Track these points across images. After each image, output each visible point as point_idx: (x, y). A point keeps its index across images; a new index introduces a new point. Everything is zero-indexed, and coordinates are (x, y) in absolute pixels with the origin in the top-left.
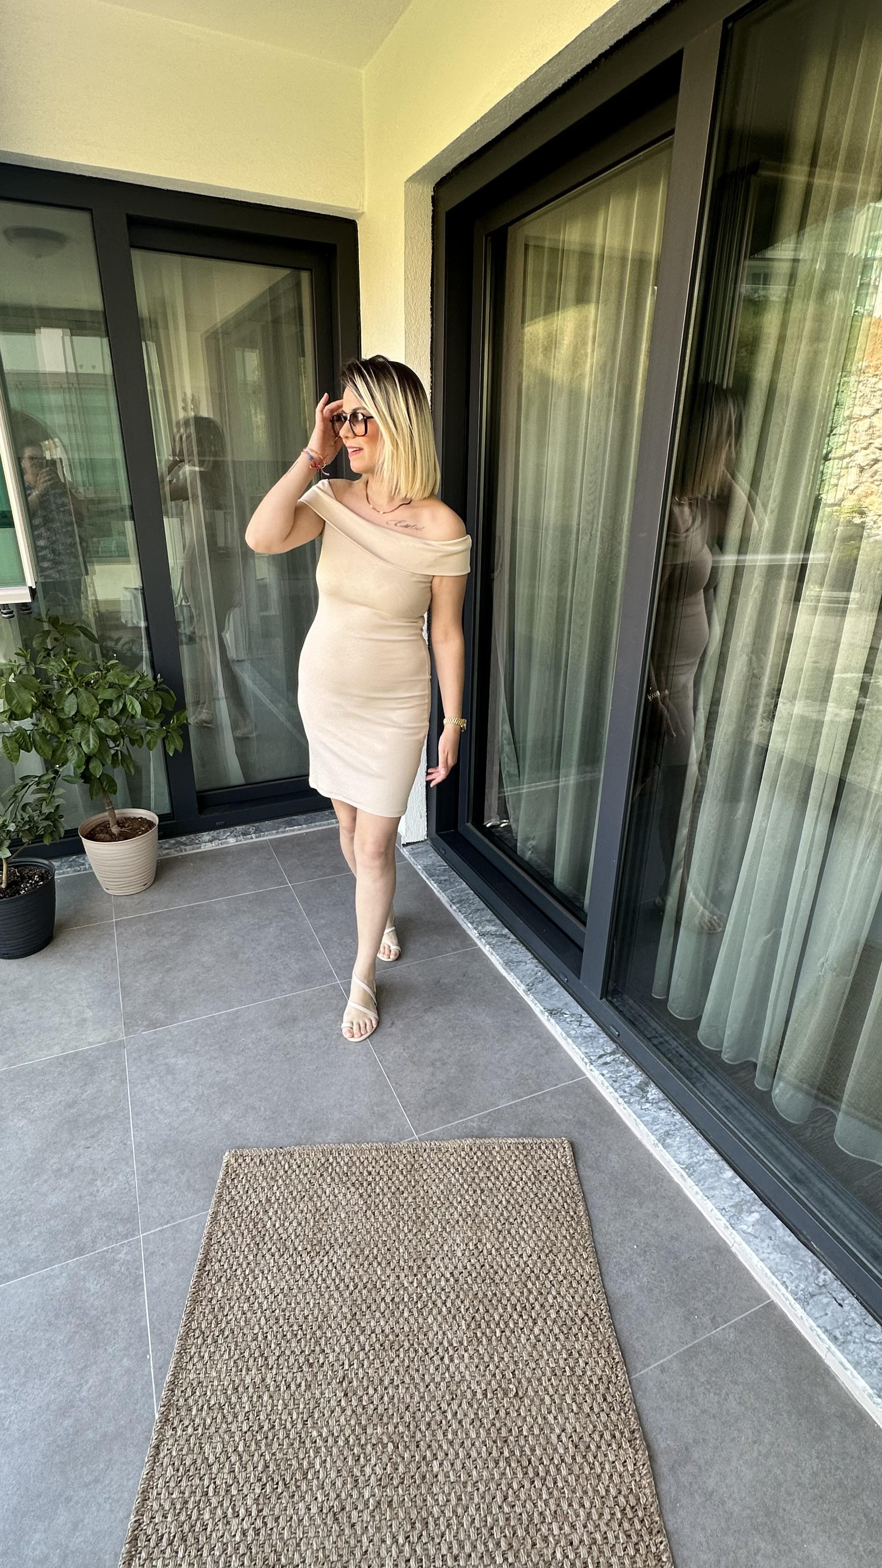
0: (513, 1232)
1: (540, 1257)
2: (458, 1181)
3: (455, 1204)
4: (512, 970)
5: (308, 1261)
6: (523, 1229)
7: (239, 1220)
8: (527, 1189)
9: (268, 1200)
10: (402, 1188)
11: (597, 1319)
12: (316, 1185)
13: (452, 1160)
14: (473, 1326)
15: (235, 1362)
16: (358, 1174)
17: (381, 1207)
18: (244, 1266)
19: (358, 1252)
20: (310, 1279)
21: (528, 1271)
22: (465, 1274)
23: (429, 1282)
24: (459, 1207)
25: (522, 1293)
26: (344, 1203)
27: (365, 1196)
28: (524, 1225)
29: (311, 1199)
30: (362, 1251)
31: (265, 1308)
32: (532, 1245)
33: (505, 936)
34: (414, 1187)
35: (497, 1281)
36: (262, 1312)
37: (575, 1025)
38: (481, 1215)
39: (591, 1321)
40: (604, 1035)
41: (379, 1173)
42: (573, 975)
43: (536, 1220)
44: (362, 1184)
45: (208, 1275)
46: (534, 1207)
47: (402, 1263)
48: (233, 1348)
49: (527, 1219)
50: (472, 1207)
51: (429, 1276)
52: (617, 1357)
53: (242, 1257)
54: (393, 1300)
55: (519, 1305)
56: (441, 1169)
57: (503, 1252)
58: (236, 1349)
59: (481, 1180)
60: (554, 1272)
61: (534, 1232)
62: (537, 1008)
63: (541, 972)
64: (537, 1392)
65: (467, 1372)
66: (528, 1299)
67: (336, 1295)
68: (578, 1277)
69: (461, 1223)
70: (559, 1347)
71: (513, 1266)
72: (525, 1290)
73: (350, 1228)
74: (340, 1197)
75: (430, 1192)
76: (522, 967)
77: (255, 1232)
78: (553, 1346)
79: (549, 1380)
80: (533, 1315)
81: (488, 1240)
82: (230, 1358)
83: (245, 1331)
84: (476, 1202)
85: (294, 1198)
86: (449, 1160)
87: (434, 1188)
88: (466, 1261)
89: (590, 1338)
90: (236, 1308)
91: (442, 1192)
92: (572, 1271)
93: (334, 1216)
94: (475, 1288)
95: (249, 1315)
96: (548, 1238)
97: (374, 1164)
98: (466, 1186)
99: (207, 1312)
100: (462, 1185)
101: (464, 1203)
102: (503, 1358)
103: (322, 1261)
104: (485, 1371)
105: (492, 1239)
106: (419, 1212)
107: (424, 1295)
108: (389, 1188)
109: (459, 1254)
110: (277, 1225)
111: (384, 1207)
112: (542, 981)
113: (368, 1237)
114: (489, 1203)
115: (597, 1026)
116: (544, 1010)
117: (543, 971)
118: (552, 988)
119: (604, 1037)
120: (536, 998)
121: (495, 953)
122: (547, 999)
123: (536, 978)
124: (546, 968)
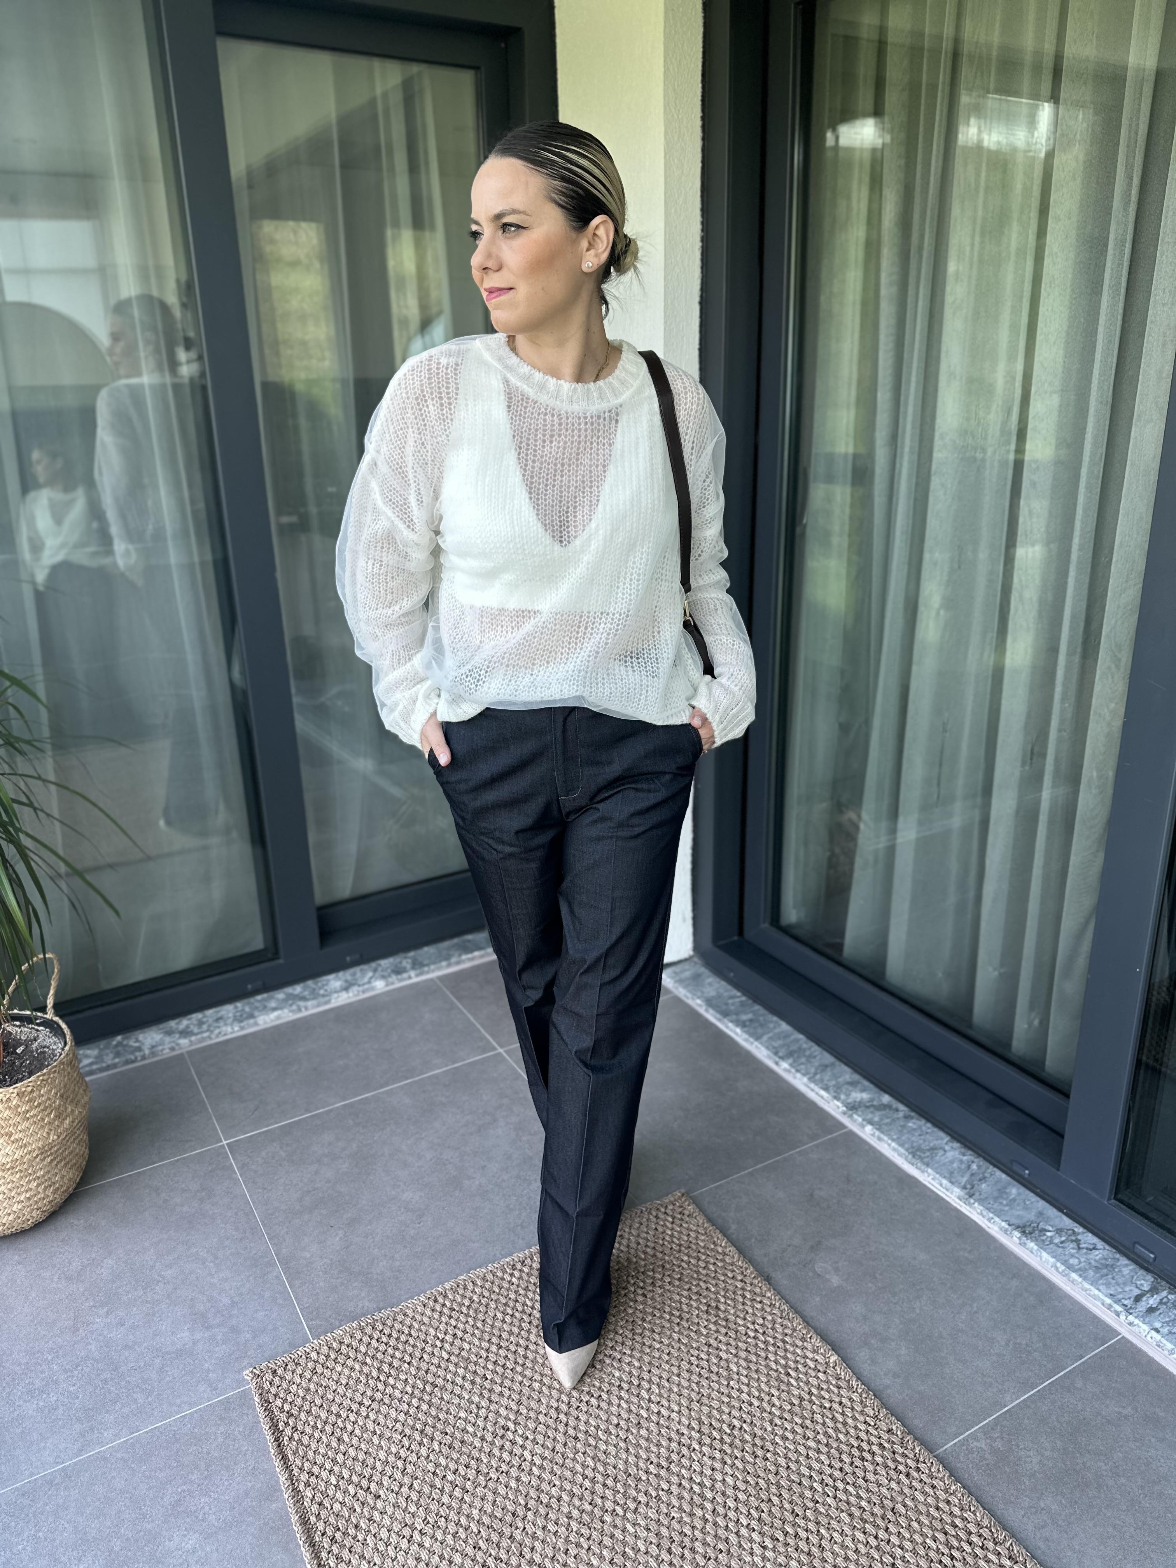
4: (928, 1165)
33: (888, 1107)
37: (1071, 1248)
40: (1124, 1261)
62: (994, 1227)
63: (974, 1162)
76: (940, 1157)
112: (983, 1179)
115: (1107, 1247)
116: (1010, 1228)
117: (976, 1160)
118: (1005, 1188)
119: (1127, 1265)
120: (987, 1209)
121: (886, 1138)
122: (1006, 1208)
123: (972, 1175)
124: (980, 1155)
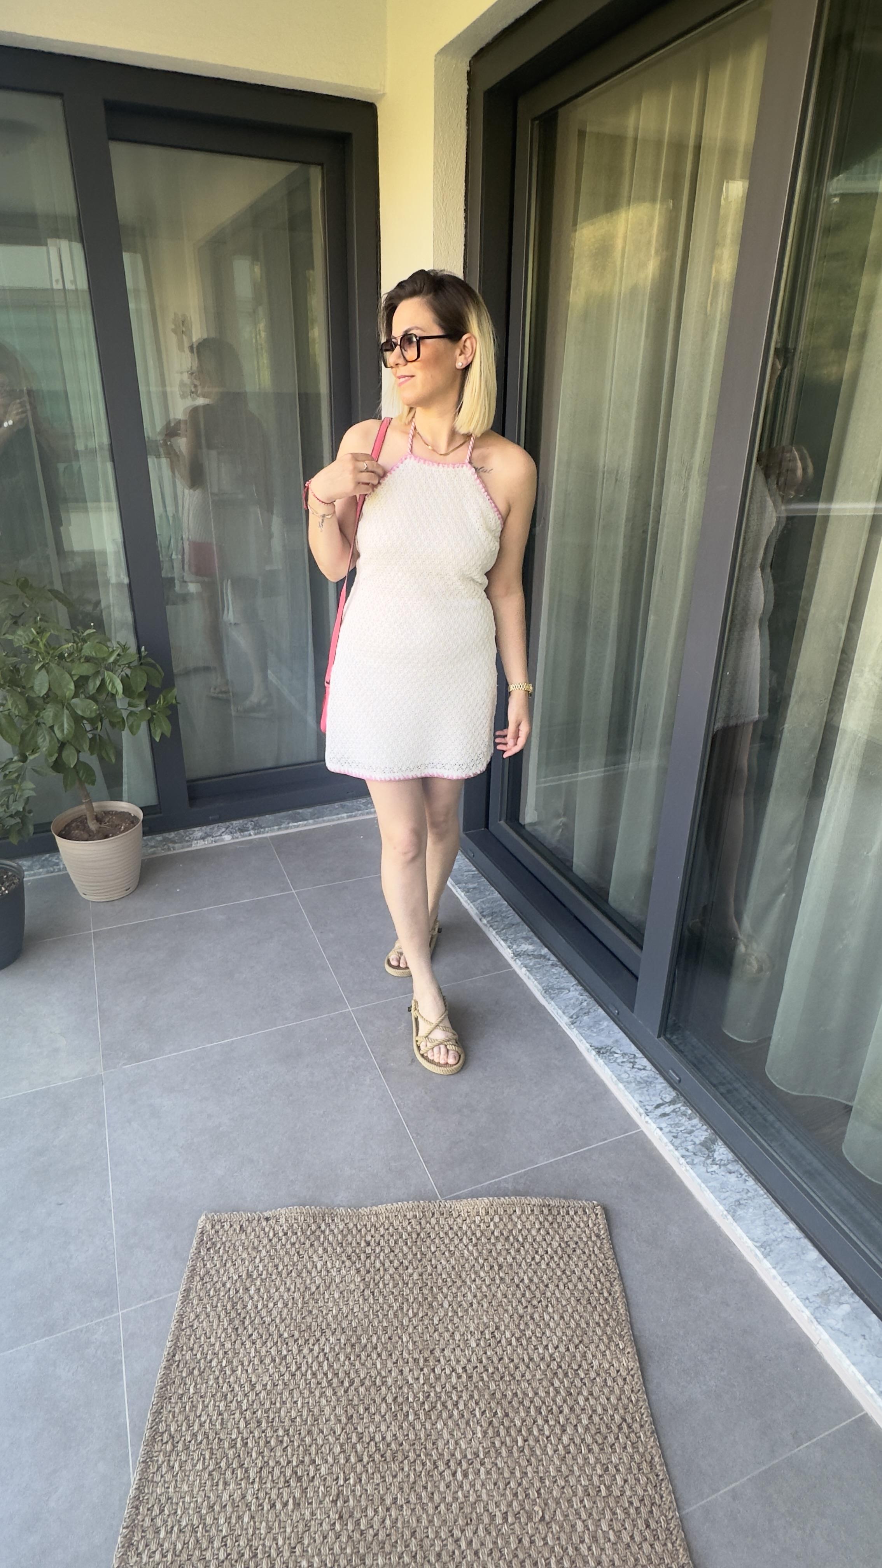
0: (536, 1316)
1: (568, 1349)
2: (472, 1254)
3: (469, 1283)
4: (552, 999)
5: (295, 1351)
6: (549, 1314)
7: (215, 1299)
8: (553, 1265)
9: (249, 1276)
10: (406, 1263)
11: (636, 1426)
12: (306, 1257)
13: (465, 1227)
14: (490, 1432)
15: (210, 1474)
16: (354, 1244)
17: (381, 1285)
18: (221, 1355)
19: (353, 1340)
20: (298, 1373)
21: (554, 1365)
22: (480, 1369)
23: (438, 1378)
24: (473, 1286)
25: (548, 1393)
26: (337, 1280)
27: (363, 1272)
28: (550, 1310)
29: (299, 1274)
30: (359, 1338)
31: (244, 1408)
32: (559, 1334)
33: (544, 957)
34: (420, 1261)
35: (518, 1377)
36: (241, 1413)
37: (627, 1067)
38: (499, 1295)
39: (629, 1427)
40: (661, 1080)
41: (379, 1244)
42: (625, 1007)
43: (564, 1303)
44: (359, 1257)
45: (178, 1366)
46: (561, 1287)
47: (405, 1355)
48: (207, 1457)
49: (554, 1301)
50: (488, 1286)
51: (438, 1371)
52: (661, 1473)
53: (217, 1345)
54: (395, 1399)
55: (544, 1407)
56: (451, 1240)
57: (524, 1342)
58: (211, 1458)
59: (499, 1254)
60: (585, 1366)
61: (562, 1317)
62: (583, 1047)
63: (587, 1001)
64: (567, 1516)
65: (484, 1491)
66: (554, 1401)
67: (329, 1392)
68: (614, 1374)
69: (475, 1306)
70: (592, 1460)
71: (537, 1359)
72: (551, 1389)
73: (345, 1310)
74: (334, 1272)
75: (439, 1267)
76: (565, 995)
77: (233, 1314)
78: (586, 1459)
79: (582, 1501)
80: (562, 1420)
81: (507, 1326)
82: (204, 1469)
83: (222, 1436)
84: (493, 1280)
85: (280, 1274)
86: (461, 1228)
87: (444, 1262)
88: (481, 1353)
89: (630, 1449)
90: (211, 1408)
91: (453, 1268)
92: (607, 1366)
93: (327, 1296)
94: (492, 1386)
95: (226, 1416)
96: (578, 1325)
97: (373, 1232)
98: (481, 1261)
99: (177, 1410)
100: (476, 1259)
101: (478, 1282)
102: (526, 1473)
103: (312, 1350)
104: (505, 1489)
105: (512, 1326)
106: (425, 1291)
107: (432, 1394)
108: (391, 1262)
109: (473, 1344)
110: (260, 1306)
111: (385, 1285)
112: (588, 1013)
113: (365, 1322)
114: (508, 1281)
115: (654, 1069)
116: (591, 1048)
117: (589, 1000)
118: (600, 1021)
119: (662, 1083)
120: (581, 1034)
121: (532, 978)
122: (594, 1035)
123: (581, 1009)
124: (593, 997)
